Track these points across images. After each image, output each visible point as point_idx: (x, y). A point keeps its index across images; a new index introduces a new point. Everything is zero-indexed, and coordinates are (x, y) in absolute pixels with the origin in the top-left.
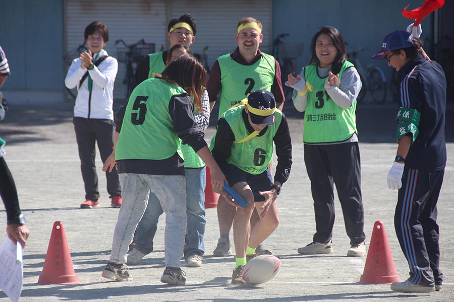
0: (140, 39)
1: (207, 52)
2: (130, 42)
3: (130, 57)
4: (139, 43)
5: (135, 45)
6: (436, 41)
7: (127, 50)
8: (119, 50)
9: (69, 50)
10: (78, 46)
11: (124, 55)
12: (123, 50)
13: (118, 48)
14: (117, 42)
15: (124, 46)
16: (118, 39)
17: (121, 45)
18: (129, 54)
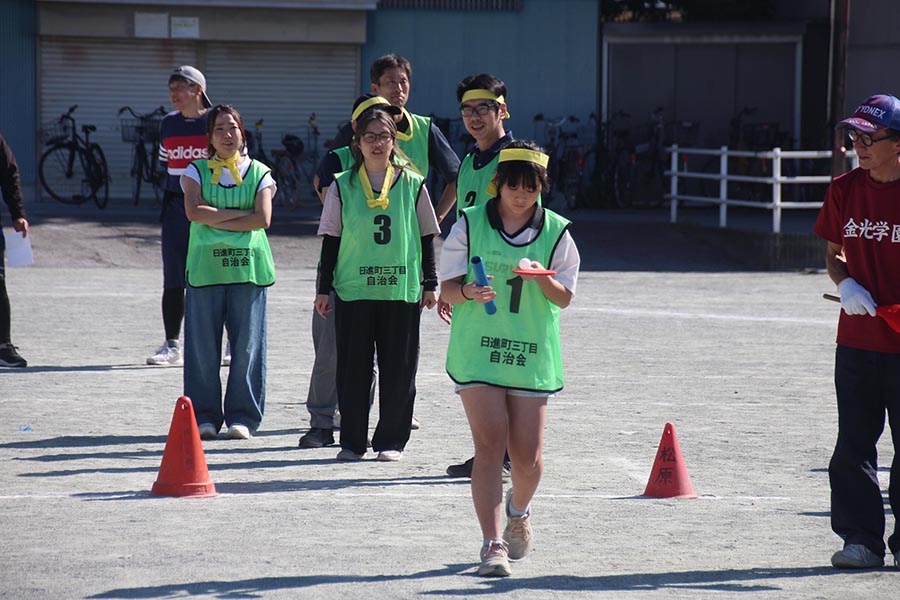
0: (158, 106)
1: (260, 129)
2: (143, 112)
3: (141, 134)
4: (155, 113)
5: (151, 115)
6: (604, 119)
7: (137, 123)
8: (124, 123)
9: (45, 121)
10: (60, 116)
11: (132, 131)
12: (130, 123)
13: (122, 120)
14: (122, 111)
15: (133, 117)
16: (124, 105)
17: (127, 115)
18: (140, 129)
